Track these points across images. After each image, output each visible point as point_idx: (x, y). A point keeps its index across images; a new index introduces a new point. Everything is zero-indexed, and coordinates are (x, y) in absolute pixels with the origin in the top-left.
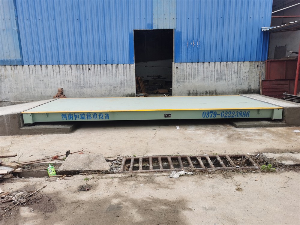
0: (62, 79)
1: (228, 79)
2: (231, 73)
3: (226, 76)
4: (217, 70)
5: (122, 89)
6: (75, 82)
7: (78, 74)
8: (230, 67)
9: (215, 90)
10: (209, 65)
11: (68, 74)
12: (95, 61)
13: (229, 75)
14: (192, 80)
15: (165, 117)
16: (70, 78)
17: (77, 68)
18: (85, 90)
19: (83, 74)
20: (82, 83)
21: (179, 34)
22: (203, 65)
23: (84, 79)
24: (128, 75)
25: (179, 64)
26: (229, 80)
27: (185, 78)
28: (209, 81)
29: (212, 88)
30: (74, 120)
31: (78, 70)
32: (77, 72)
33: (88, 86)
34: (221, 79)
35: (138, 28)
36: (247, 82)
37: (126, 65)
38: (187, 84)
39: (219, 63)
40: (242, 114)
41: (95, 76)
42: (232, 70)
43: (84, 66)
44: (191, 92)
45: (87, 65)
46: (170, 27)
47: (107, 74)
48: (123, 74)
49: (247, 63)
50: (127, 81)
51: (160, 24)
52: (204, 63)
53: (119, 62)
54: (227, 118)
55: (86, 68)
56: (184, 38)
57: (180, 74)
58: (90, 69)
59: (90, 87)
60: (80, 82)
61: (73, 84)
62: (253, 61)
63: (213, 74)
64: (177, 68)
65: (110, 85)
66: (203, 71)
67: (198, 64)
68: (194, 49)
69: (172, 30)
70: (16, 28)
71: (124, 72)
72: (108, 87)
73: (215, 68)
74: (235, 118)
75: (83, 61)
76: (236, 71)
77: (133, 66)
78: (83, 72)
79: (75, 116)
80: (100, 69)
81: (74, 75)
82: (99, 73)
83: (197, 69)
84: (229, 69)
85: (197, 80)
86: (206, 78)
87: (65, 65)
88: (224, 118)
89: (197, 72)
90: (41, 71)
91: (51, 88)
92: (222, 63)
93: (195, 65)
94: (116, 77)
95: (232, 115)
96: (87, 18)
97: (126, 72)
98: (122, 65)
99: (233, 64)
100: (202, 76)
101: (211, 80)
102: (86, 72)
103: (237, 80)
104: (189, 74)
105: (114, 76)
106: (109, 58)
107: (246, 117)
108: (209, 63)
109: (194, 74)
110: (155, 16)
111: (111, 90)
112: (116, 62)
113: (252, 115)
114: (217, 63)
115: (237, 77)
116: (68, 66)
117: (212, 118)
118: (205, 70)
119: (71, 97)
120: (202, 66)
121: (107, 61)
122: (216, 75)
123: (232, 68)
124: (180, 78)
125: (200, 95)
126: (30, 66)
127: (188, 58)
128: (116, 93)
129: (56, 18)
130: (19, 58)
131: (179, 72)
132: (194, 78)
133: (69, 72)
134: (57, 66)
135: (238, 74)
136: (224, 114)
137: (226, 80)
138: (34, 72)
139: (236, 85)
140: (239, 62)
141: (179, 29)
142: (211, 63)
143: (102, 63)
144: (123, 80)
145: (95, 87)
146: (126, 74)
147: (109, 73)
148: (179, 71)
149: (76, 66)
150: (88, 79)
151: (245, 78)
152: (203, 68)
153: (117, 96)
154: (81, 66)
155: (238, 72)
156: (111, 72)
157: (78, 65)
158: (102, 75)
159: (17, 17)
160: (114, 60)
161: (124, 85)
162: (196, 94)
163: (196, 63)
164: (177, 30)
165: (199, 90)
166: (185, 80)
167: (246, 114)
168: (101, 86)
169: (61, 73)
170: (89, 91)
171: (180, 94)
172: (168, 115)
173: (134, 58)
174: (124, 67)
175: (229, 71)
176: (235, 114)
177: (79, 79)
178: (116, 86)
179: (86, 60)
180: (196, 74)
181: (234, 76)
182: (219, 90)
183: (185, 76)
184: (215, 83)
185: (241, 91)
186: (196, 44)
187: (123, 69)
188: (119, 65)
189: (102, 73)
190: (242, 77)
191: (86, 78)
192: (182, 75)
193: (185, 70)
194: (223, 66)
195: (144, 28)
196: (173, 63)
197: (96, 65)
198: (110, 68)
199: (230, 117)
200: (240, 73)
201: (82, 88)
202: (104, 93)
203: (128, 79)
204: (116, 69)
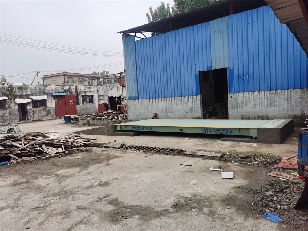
0: (157, 107)
1: (278, 105)
2: (281, 100)
3: (276, 102)
4: (267, 98)
5: (192, 114)
6: (164, 109)
7: (166, 103)
8: (280, 94)
9: (267, 116)
10: (259, 94)
11: (160, 104)
12: (175, 95)
13: (279, 101)
14: (244, 106)
16: (161, 107)
17: (165, 100)
18: (169, 114)
19: (168, 104)
20: (167, 109)
21: (232, 71)
22: (254, 94)
23: (168, 107)
24: (195, 104)
25: (233, 94)
26: (280, 107)
27: (238, 105)
28: (260, 107)
29: (263, 113)
34: (271, 105)
35: (201, 70)
36: (299, 108)
37: (194, 97)
38: (240, 110)
39: (269, 92)
40: (228, 132)
41: (175, 105)
42: (282, 97)
44: (244, 117)
45: (170, 98)
47: (182, 103)
48: (192, 103)
49: (298, 91)
50: (194, 108)
51: (217, 65)
52: (254, 92)
53: (190, 95)
55: (170, 100)
56: (236, 73)
57: (234, 102)
58: (172, 100)
59: (172, 112)
60: (166, 109)
62: (304, 89)
63: (264, 101)
64: (231, 97)
65: (184, 111)
66: (254, 99)
67: (249, 93)
68: (245, 81)
69: (226, 69)
70: (136, 79)
71: (193, 102)
72: (183, 112)
73: (265, 96)
74: (223, 134)
75: (168, 95)
76: (286, 98)
77: (199, 97)
78: (168, 102)
79: (137, 128)
80: (178, 100)
81: (163, 104)
82: (177, 103)
83: (248, 98)
84: (279, 96)
85: (248, 106)
86: (257, 104)
87: (158, 98)
88: (216, 133)
90: (146, 102)
91: (151, 113)
92: (272, 91)
93: (247, 94)
94: (188, 105)
96: (171, 68)
97: (194, 101)
98: (191, 97)
99: (283, 92)
100: (253, 103)
101: (262, 106)
102: (170, 103)
103: (288, 106)
104: (242, 102)
105: (186, 105)
106: (183, 93)
107: (231, 134)
108: (259, 92)
109: (245, 102)
110: (213, 60)
111: (184, 115)
112: (187, 94)
115: (288, 104)
116: (160, 99)
117: (208, 133)
118: (256, 98)
119: (161, 119)
120: (253, 95)
121: (182, 94)
122: (266, 102)
123: (282, 95)
124: (234, 105)
125: (252, 119)
126: (142, 100)
127: (240, 88)
128: (188, 116)
129: (155, 70)
130: (137, 95)
132: (246, 105)
133: (161, 102)
134: (155, 99)
135: (289, 101)
137: (277, 106)
138: (143, 103)
139: (287, 111)
140: (289, 90)
142: (261, 92)
143: (179, 96)
144: (192, 107)
145: (175, 112)
146: (194, 103)
148: (233, 99)
150: (171, 107)
151: (297, 104)
152: (254, 96)
153: (189, 119)
154: (167, 98)
155: (289, 99)
156: (184, 102)
157: (165, 98)
158: (179, 104)
159: (137, 72)
161: (193, 111)
162: (249, 118)
164: (230, 68)
165: (251, 115)
166: (238, 106)
168: (178, 112)
169: (157, 103)
170: (171, 115)
171: (235, 118)
172: (181, 130)
173: (199, 91)
175: (279, 98)
176: (223, 131)
177: (166, 107)
178: (188, 112)
179: (170, 95)
180: (248, 101)
181: (285, 103)
182: (271, 115)
183: (238, 103)
184: (266, 109)
185: (293, 116)
186: (246, 77)
187: (192, 100)
188: (190, 97)
189: (179, 102)
190: (293, 103)
191: (169, 106)
192: (235, 103)
193: (238, 98)
194: (273, 93)
195: (205, 69)
196: (228, 93)
197: (175, 98)
198: (184, 99)
199: (220, 133)
200: (290, 100)
201: (167, 113)
202: (180, 116)
203: (196, 107)
204: (188, 99)
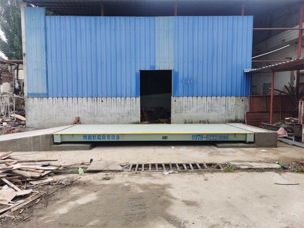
0: (79, 109)
1: (218, 111)
2: (220, 106)
3: (216, 108)
4: (209, 103)
5: (129, 118)
6: (89, 111)
7: (93, 105)
8: (219, 101)
9: (208, 120)
10: (202, 99)
11: (84, 105)
12: (107, 94)
13: (218, 107)
14: (187, 111)
15: (163, 138)
16: (85, 108)
17: (92, 100)
18: (98, 118)
19: (97, 105)
20: (95, 112)
21: (177, 74)
22: (197, 98)
23: (97, 109)
24: (134, 106)
25: (177, 98)
26: (219, 112)
27: (182, 110)
28: (202, 112)
29: (205, 118)
30: (92, 140)
31: (93, 102)
32: (92, 103)
33: (101, 115)
34: (212, 110)
35: (143, 69)
36: (234, 113)
37: (133, 98)
38: (183, 114)
39: (210, 97)
40: (223, 137)
41: (107, 107)
42: (221, 103)
43: (98, 98)
44: (187, 121)
45: (101, 98)
46: (169, 68)
47: (116, 105)
48: (130, 105)
49: (234, 98)
50: (133, 111)
51: (161, 66)
52: (197, 97)
53: (127, 96)
54: (211, 140)
55: (99, 100)
56: (180, 76)
57: (177, 105)
58: (102, 101)
59: (102, 116)
60: (94, 111)
61: (88, 113)
62: (238, 97)
63: (206, 106)
64: (175, 101)
65: (119, 114)
66: (197, 104)
67: (192, 98)
68: (189, 86)
69: (171, 71)
70: (45, 68)
71: (131, 104)
72: (118, 116)
73: (207, 101)
74: (217, 140)
75: (98, 94)
76: (224, 104)
77: (139, 99)
78: (97, 103)
79: (93, 137)
80: (111, 101)
81: (89, 105)
82: (110, 105)
83: (191, 102)
84: (218, 102)
85: (192, 111)
86: (199, 109)
87: (82, 98)
88: (208, 140)
89: (191, 104)
90: (62, 103)
91: (70, 116)
92: (213, 97)
93: (190, 98)
94: (124, 107)
95: (215, 138)
96: (103, 61)
97: (133, 103)
98: (129, 98)
99: (222, 99)
100: (196, 108)
101: (204, 111)
102: (99, 103)
103: (226, 112)
104: (185, 106)
105: (122, 107)
106: (119, 92)
107: (226, 140)
108: (202, 97)
109: (189, 106)
110: (157, 60)
111: (119, 119)
112: (124, 96)
113: (231, 139)
114: (208, 97)
115: (226, 109)
116: (85, 99)
117: (200, 140)
118: (199, 103)
119: (86, 124)
120: (196, 100)
121: (117, 94)
122: (208, 107)
123: (221, 101)
124: (177, 109)
125: (195, 123)
126: (54, 98)
127: (184, 92)
128: (124, 121)
129: (78, 61)
130: (45, 91)
131: (176, 105)
132: (189, 110)
133: (86, 103)
134: (76, 98)
135: (227, 107)
136: (209, 137)
137: (217, 112)
138: (56, 103)
139: (225, 116)
140: (227, 97)
141: (176, 70)
142: (203, 97)
143: (113, 96)
144: (130, 110)
145: (106, 116)
146: (133, 105)
147: (119, 104)
148: (176, 103)
150: (101, 109)
151: (232, 110)
152: (197, 101)
153: (125, 123)
154: (96, 98)
155: (227, 105)
156: (120, 104)
157: (93, 98)
158: (112, 106)
159: (47, 60)
160: (123, 94)
161: (131, 114)
162: (192, 123)
163: (191, 97)
164: (175, 71)
165: (194, 120)
166: (182, 111)
167: (226, 137)
168: (111, 115)
169: (79, 104)
170: (101, 119)
171: (178, 123)
172: (165, 138)
173: (139, 92)
174: (131, 99)
175: (218, 104)
176: (217, 137)
177: (93, 109)
178: (123, 115)
179: (100, 95)
180: (191, 106)
181: (223, 108)
182: (211, 120)
183: (182, 107)
184: (207, 113)
185: (229, 120)
186: (190, 81)
187: (130, 101)
188: (127, 98)
189: (112, 104)
190: (230, 109)
191: (99, 108)
192: (179, 107)
193: (182, 102)
194: (214, 99)
195: (148, 68)
196: (172, 97)
197: (108, 98)
198: (120, 100)
199: (213, 139)
200: (228, 106)
201: (95, 117)
202: (113, 121)
203: (134, 110)
204: (124, 101)
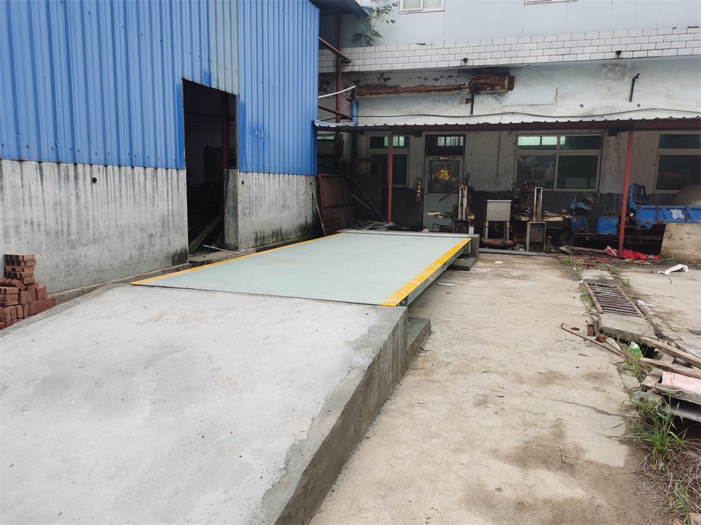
2: (292, 195)
3: (288, 201)
4: (281, 190)
5: (165, 239)
6: (52, 224)
7: (63, 195)
9: (281, 229)
10: (274, 179)
11: (30, 198)
12: (107, 154)
14: (258, 209)
17: (59, 175)
18: (82, 251)
19: (78, 198)
20: (74, 227)
21: (244, 109)
22: (269, 178)
23: (79, 215)
24: (176, 199)
25: (245, 174)
27: (252, 206)
28: (274, 211)
31: (62, 182)
32: (60, 190)
33: (91, 238)
34: (285, 206)
35: (189, 77)
36: (304, 211)
37: (171, 173)
38: (253, 218)
39: (283, 176)
41: (108, 203)
42: (293, 190)
43: (80, 166)
44: (259, 236)
46: (232, 87)
47: (134, 197)
48: (165, 196)
49: (304, 178)
50: (173, 216)
51: (221, 78)
52: (269, 174)
53: (160, 162)
55: (85, 175)
58: (94, 180)
59: (95, 241)
60: (69, 225)
61: (47, 233)
62: (307, 175)
63: (278, 196)
64: (242, 183)
65: (142, 230)
66: (269, 191)
67: (264, 176)
68: (260, 144)
69: (235, 97)
71: (168, 190)
72: (138, 234)
73: (279, 185)
75: (77, 151)
76: (296, 192)
77: (183, 175)
78: (76, 187)
80: (120, 176)
81: (50, 200)
82: (118, 195)
83: (263, 187)
84: (291, 188)
85: (263, 209)
86: (272, 204)
87: (21, 161)
89: (263, 192)
93: (261, 177)
94: (153, 204)
97: (172, 189)
98: (164, 170)
99: (293, 180)
101: (276, 209)
102: (85, 190)
103: (297, 209)
104: (256, 198)
105: (149, 204)
106: (139, 149)
108: (274, 174)
109: (260, 198)
111: (142, 247)
112: (153, 161)
115: (297, 203)
118: (271, 189)
120: (268, 181)
121: (134, 156)
122: (280, 199)
124: (246, 205)
127: (254, 161)
128: (153, 253)
131: (244, 193)
132: (261, 206)
133: (35, 187)
137: (289, 209)
139: (296, 218)
140: (298, 176)
141: (243, 98)
143: (123, 162)
144: (166, 213)
145: (107, 240)
146: (172, 196)
147: (139, 192)
148: (244, 189)
149: (56, 169)
150: (91, 213)
151: (303, 204)
152: (269, 184)
154: (71, 167)
156: (143, 191)
157: (63, 166)
158: (124, 200)
160: (147, 154)
161: (169, 228)
162: (264, 239)
165: (266, 231)
166: (252, 210)
168: (121, 235)
170: (92, 254)
171: (247, 242)
173: (184, 152)
174: (167, 176)
175: (291, 192)
177: (65, 214)
178: (152, 231)
180: (263, 196)
181: (295, 201)
183: (252, 200)
184: (280, 214)
185: (300, 227)
186: (261, 133)
187: (165, 183)
188: (159, 169)
189: (123, 192)
190: (300, 202)
191: (84, 211)
192: (248, 200)
193: (251, 187)
194: (286, 181)
195: (198, 78)
196: (238, 172)
197: (110, 167)
198: (142, 178)
200: (299, 196)
201: (73, 247)
203: (176, 212)
204: (153, 181)
